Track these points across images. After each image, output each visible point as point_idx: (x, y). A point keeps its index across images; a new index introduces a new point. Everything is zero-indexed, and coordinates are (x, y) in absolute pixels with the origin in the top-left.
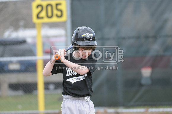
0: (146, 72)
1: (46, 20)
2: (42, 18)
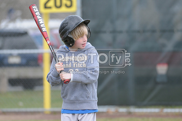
1: (54, 10)
2: (50, 8)
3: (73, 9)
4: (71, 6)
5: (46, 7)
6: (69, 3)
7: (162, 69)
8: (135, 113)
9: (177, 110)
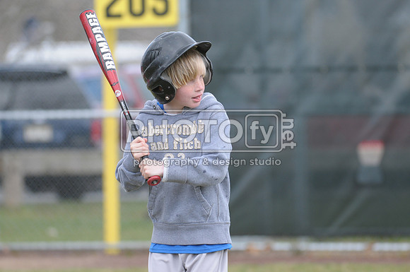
0: (370, 154)
1: (128, 21)
2: (118, 16)
3: (170, 20)
4: (165, 12)
5: (109, 14)
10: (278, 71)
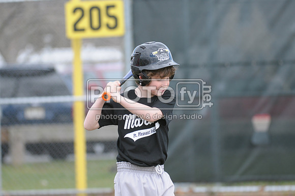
1: (89, 34)
3: (119, 32)
4: (115, 27)
5: (76, 29)
6: (112, 22)
7: (261, 124)
8: (220, 193)
9: (286, 188)
10: (195, 66)
